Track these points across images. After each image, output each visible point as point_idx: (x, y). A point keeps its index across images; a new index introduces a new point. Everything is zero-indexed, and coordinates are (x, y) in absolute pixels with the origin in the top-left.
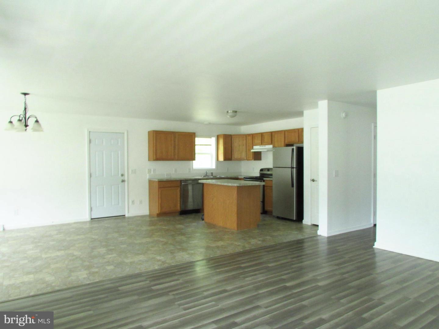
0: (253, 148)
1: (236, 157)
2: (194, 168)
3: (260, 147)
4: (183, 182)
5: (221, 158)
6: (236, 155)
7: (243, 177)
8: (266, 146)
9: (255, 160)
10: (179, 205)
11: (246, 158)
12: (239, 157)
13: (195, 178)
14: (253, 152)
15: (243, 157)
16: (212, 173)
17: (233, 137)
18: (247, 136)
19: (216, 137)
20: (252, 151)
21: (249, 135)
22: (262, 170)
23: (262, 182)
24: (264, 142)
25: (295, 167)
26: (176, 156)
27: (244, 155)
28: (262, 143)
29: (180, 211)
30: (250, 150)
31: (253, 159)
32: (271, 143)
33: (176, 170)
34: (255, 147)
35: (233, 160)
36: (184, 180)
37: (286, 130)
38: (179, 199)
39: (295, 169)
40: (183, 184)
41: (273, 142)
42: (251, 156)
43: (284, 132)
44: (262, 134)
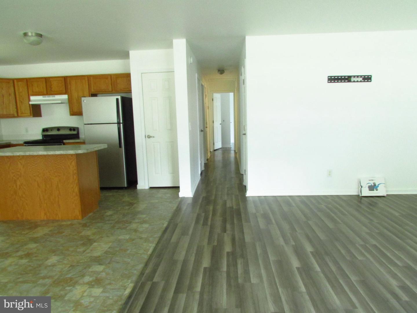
23: (62, 146)
25: (121, 122)
31: (31, 115)
39: (122, 125)
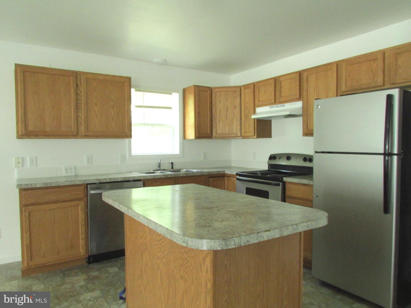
0: (254, 112)
1: (219, 132)
2: (132, 155)
3: (270, 108)
4: (92, 189)
5: (191, 134)
6: (220, 128)
7: (234, 173)
8: (286, 104)
9: (259, 136)
10: (82, 243)
11: (241, 134)
12: (227, 132)
13: (124, 178)
14: (254, 119)
15: (235, 131)
16: (172, 163)
17: (213, 91)
18: (242, 88)
19: (181, 92)
20: (253, 117)
21: (247, 86)
22: (272, 157)
24: (280, 96)
26: (82, 128)
27: (236, 128)
28: (277, 100)
29: (87, 256)
30: (247, 117)
32: (300, 98)
33: (90, 160)
34: (259, 110)
35: (216, 138)
36: (97, 182)
37: (342, 61)
38: (81, 229)
40: (92, 192)
41: (304, 94)
42: (251, 128)
43: (336, 64)
44: (276, 81)
